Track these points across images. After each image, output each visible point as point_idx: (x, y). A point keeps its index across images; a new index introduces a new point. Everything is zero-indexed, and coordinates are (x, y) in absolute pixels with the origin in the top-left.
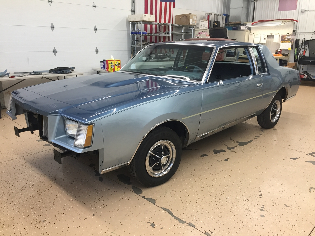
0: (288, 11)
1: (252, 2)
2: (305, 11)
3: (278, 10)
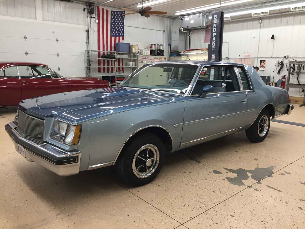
1: (188, 36)
3: (204, 41)
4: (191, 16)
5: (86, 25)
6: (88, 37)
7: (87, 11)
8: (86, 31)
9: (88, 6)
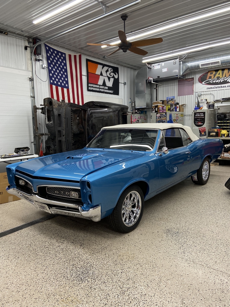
0: (186, 96)
1: (155, 89)
2: (201, 95)
3: (177, 95)
4: (163, 64)
5: (29, 71)
6: (33, 88)
7: (30, 50)
8: (30, 79)
9: (31, 42)
